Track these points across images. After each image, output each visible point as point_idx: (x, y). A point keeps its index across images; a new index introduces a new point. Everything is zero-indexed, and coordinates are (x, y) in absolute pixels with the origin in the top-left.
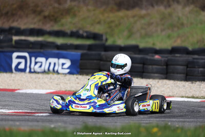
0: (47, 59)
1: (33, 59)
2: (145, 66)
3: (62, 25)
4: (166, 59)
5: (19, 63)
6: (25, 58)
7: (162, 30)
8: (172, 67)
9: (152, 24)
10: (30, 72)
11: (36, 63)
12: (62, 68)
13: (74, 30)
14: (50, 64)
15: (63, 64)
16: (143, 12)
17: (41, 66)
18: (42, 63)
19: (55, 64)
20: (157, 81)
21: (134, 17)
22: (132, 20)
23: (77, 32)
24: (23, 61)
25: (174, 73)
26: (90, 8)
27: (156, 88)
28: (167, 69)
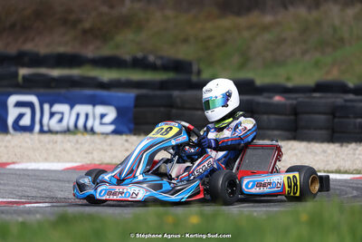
0: (72, 107)
1: (46, 107)
2: (256, 116)
3: (118, 46)
4: (295, 102)
5: (21, 116)
6: (30, 105)
7: (304, 53)
8: (306, 117)
9: (284, 40)
10: (42, 131)
11: (52, 115)
12: (101, 124)
13: (140, 55)
14: (78, 115)
15: (102, 116)
16: (268, 19)
17: (61, 120)
18: (62, 113)
19: (87, 116)
22: (246, 34)
23: (145, 58)
24: (27, 111)
25: (309, 128)
28: (297, 120)
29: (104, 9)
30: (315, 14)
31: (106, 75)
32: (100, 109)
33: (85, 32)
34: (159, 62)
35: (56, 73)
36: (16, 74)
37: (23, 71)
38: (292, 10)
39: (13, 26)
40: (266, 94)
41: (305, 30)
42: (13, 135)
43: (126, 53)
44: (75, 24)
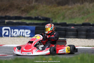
0: (19, 30)
1: (12, 30)
2: (67, 32)
3: (31, 14)
4: (77, 28)
5: (6, 32)
6: (8, 30)
7: (79, 15)
8: (80, 32)
9: (74, 12)
10: (11, 36)
11: (14, 32)
12: (27, 34)
13: (37, 16)
14: (21, 32)
15: (27, 32)
16: (70, 7)
17: (16, 34)
18: (17, 32)
19: (23, 32)
20: (72, 39)
21: (65, 9)
22: (64, 11)
23: (38, 17)
24: (7, 31)
25: (81, 35)
26: (44, 5)
27: (71, 43)
28: (77, 33)
29: (28, 5)
30: (82, 5)
31: (28, 22)
32: (26, 31)
33: (22, 11)
34: (42, 18)
35: (15, 21)
36: (5, 22)
37: (6, 21)
38: (76, 4)
39: (4, 9)
40: (69, 26)
42: (4, 38)
43: (33, 16)
44: (20, 8)
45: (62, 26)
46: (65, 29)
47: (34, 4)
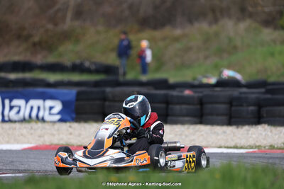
1: (7, 102)
2: (170, 106)
3: (61, 55)
4: (200, 95)
7: (206, 58)
8: (209, 106)
9: (190, 49)
10: (3, 121)
11: (11, 108)
12: (50, 114)
13: (78, 61)
14: (32, 108)
15: (51, 108)
16: (178, 32)
18: (20, 107)
19: (39, 108)
20: (186, 126)
21: (164, 39)
22: (161, 44)
23: (82, 64)
25: (212, 115)
26: (101, 28)
27: (183, 137)
28: (202, 109)
29: (50, 26)
30: (215, 28)
31: (52, 77)
32: (49, 103)
33: (35, 45)
34: (93, 67)
35: (13, 76)
38: (197, 25)
40: (178, 89)
41: (207, 40)
43: (67, 60)
44: (27, 38)
45: (156, 88)
46: (166, 96)
47: (69, 24)
